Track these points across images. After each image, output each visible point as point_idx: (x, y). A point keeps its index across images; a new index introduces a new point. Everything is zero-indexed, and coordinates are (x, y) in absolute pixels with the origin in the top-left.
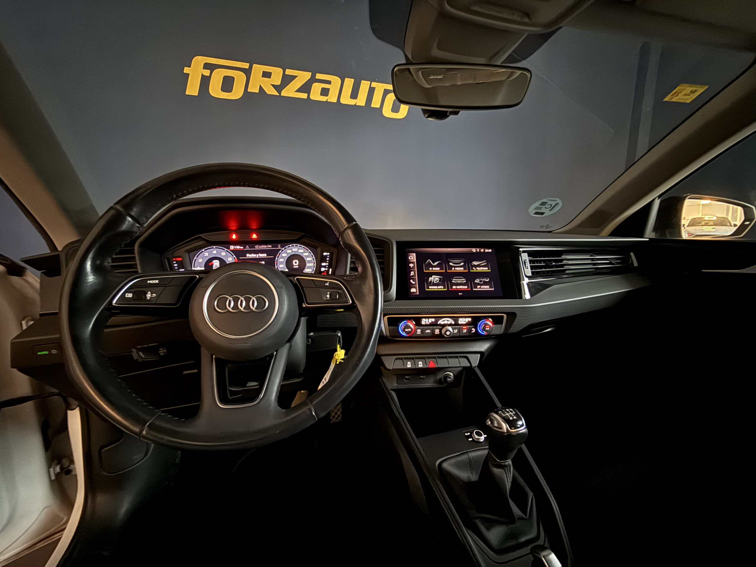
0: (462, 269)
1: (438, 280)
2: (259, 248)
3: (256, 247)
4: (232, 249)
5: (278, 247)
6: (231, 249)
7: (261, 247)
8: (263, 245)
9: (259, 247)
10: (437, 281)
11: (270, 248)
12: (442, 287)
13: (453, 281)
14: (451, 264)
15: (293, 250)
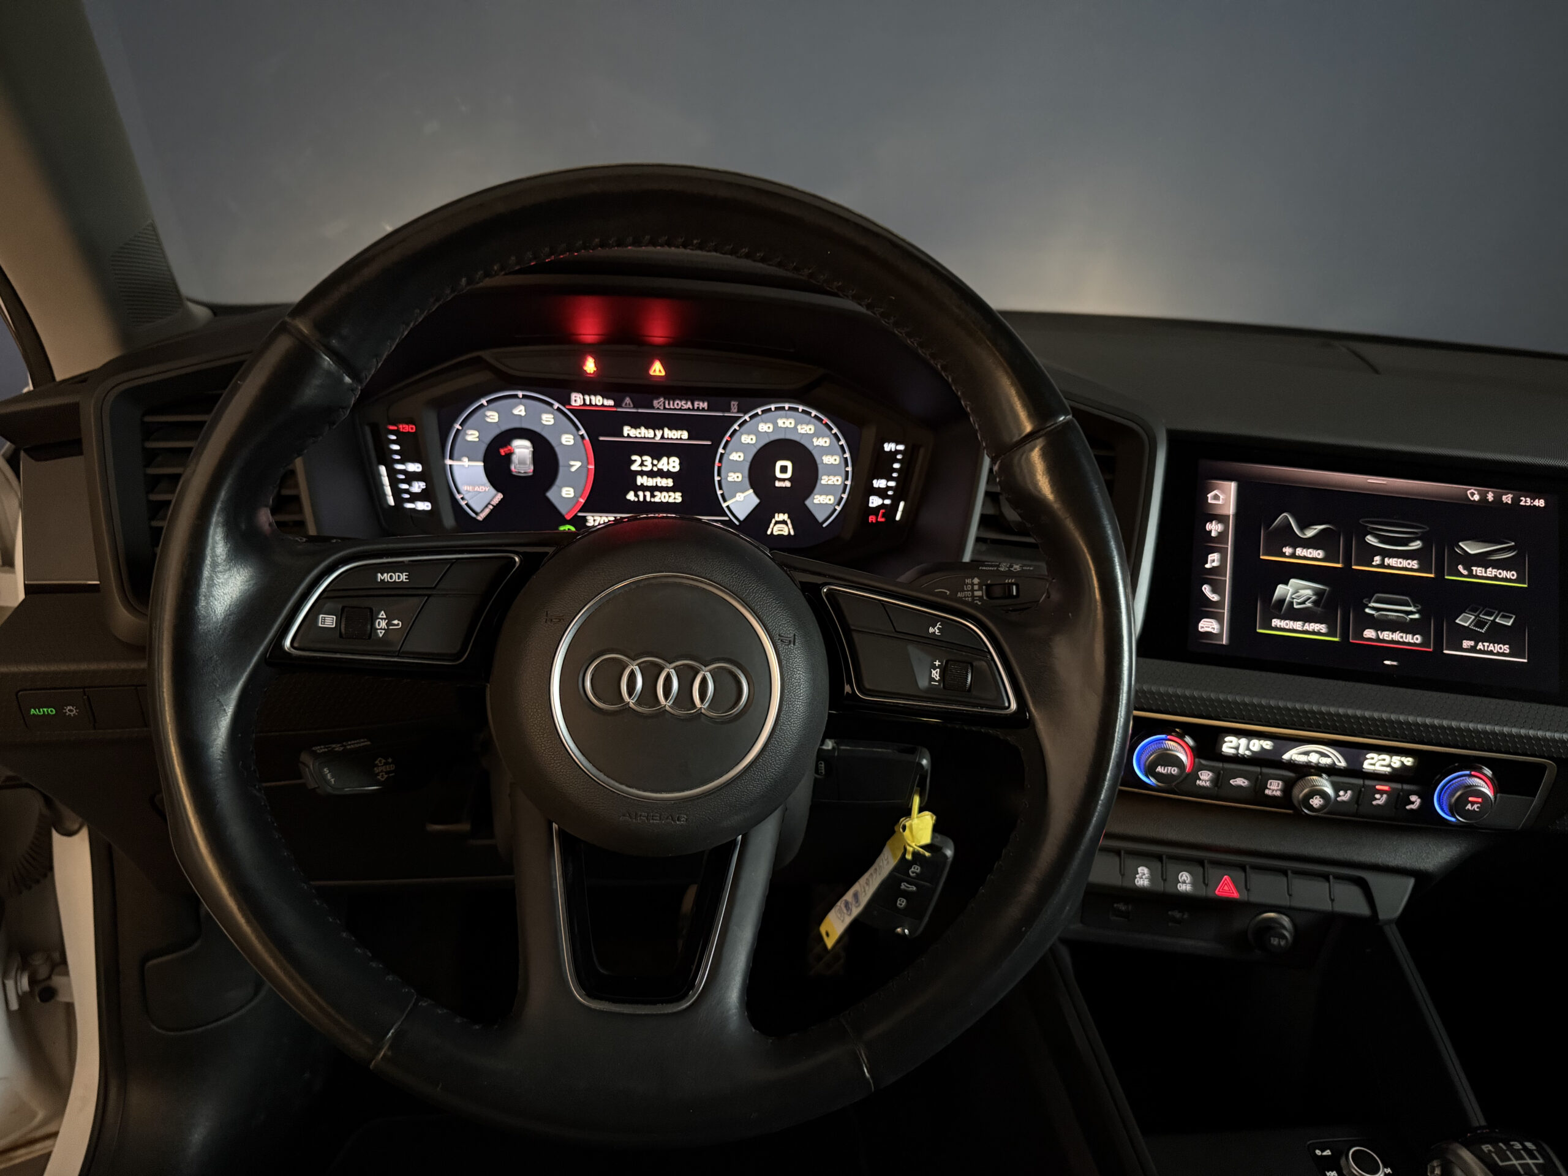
0: (1414, 564)
1: (1309, 598)
2: (665, 408)
3: (655, 403)
4: (578, 405)
5: (729, 410)
6: (573, 403)
7: (672, 407)
8: (681, 400)
9: (667, 406)
10: (1304, 603)
11: (703, 409)
12: (1322, 628)
13: (1367, 610)
14: (1371, 540)
15: (780, 422)
